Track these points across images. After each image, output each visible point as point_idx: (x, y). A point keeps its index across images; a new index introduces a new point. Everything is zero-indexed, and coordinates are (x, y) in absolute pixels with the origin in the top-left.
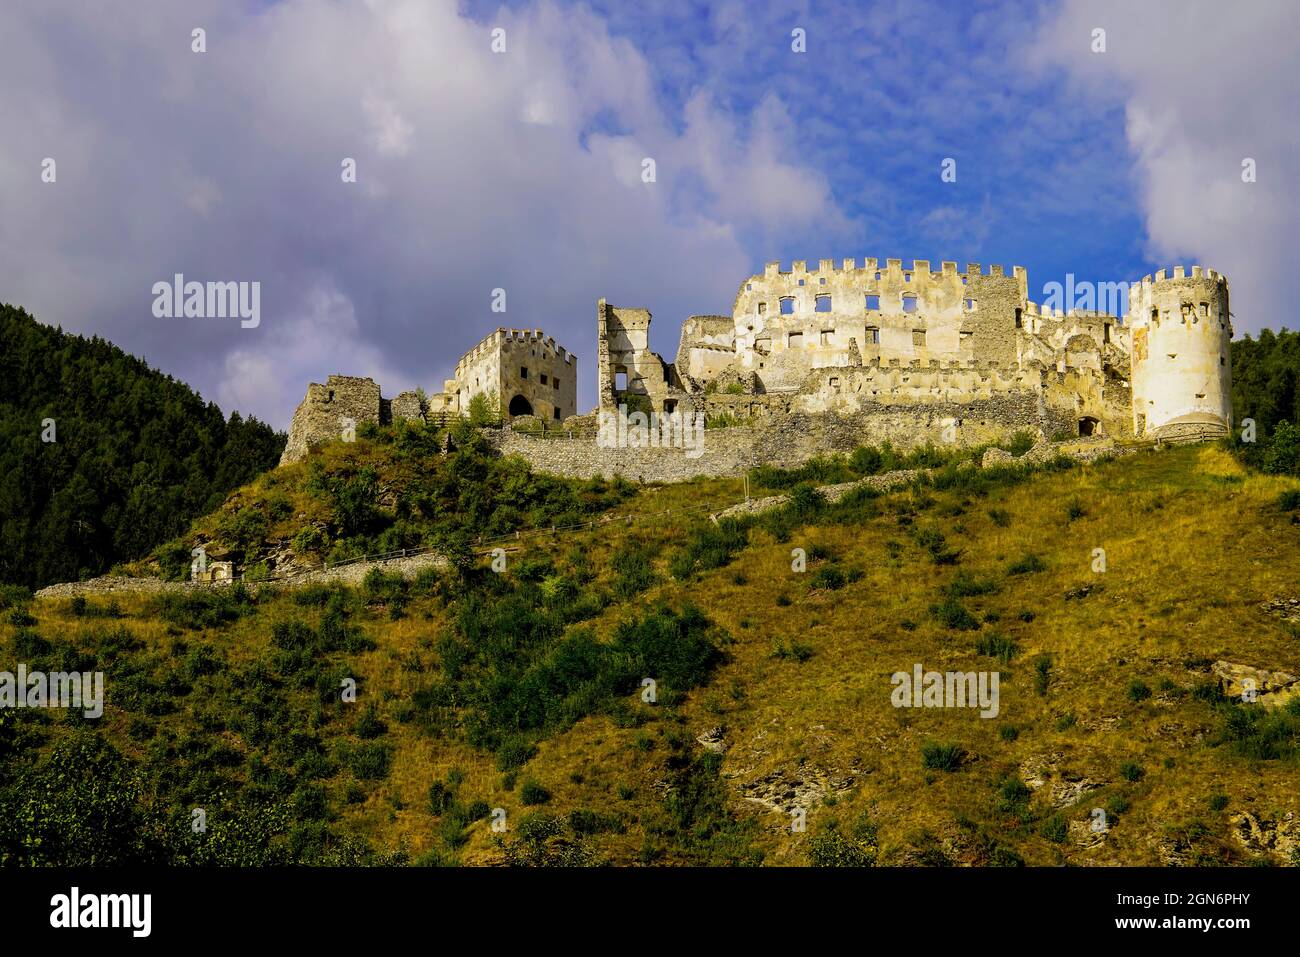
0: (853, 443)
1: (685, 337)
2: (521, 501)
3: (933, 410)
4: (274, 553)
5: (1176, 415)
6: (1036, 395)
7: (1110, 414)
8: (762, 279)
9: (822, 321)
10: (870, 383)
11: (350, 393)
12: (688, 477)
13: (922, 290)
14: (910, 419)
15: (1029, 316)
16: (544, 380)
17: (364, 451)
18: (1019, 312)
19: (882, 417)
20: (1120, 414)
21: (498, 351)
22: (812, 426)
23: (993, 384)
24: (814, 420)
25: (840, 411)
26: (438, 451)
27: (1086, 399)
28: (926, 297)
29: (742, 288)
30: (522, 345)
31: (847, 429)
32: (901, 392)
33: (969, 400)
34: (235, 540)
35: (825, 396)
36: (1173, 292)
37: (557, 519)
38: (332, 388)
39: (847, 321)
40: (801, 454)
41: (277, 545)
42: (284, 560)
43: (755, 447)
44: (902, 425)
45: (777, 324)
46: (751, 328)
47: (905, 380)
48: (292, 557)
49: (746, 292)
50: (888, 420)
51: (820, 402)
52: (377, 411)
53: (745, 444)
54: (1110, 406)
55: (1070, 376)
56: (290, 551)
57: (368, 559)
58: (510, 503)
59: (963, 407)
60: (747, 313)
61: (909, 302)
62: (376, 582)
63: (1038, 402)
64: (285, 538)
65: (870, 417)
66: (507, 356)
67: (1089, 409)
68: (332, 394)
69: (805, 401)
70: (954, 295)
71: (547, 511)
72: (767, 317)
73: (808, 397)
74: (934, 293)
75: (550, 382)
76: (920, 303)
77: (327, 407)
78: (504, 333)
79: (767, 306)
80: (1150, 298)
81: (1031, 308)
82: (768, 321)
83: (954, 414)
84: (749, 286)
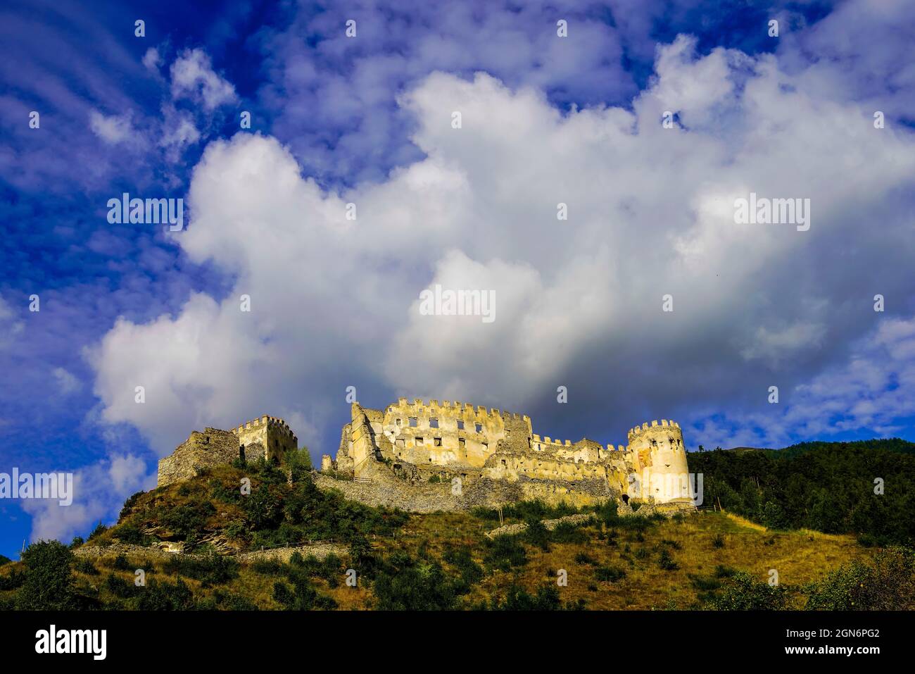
0: (517, 498)
1: (346, 435)
3: (557, 483)
4: (209, 537)
6: (603, 480)
8: (398, 406)
9: (434, 433)
10: (522, 465)
11: (220, 440)
13: (484, 422)
14: (544, 487)
15: (536, 442)
16: (285, 449)
18: (529, 439)
19: (530, 485)
21: (265, 429)
22: (495, 486)
24: (495, 483)
25: (508, 479)
26: (286, 481)
27: (624, 485)
28: (486, 426)
30: (276, 427)
31: (513, 490)
33: (571, 480)
34: (180, 527)
36: (663, 432)
38: (209, 435)
39: (448, 434)
40: (490, 502)
41: (213, 532)
42: (217, 543)
43: (465, 496)
44: (541, 490)
45: (408, 431)
46: (393, 433)
47: (540, 465)
48: (225, 541)
49: (389, 412)
50: (533, 487)
51: (498, 473)
52: (239, 452)
55: (616, 472)
56: (222, 537)
59: (569, 482)
61: (479, 428)
62: (296, 558)
63: (605, 484)
64: (220, 528)
66: (270, 432)
67: (625, 491)
68: (208, 439)
69: (489, 471)
70: (500, 426)
72: (402, 427)
73: (491, 469)
74: (491, 424)
75: (287, 451)
76: (484, 428)
77: (206, 447)
78: (268, 418)
80: (650, 434)
81: (537, 438)
82: (403, 429)
83: (566, 486)
84: (390, 409)
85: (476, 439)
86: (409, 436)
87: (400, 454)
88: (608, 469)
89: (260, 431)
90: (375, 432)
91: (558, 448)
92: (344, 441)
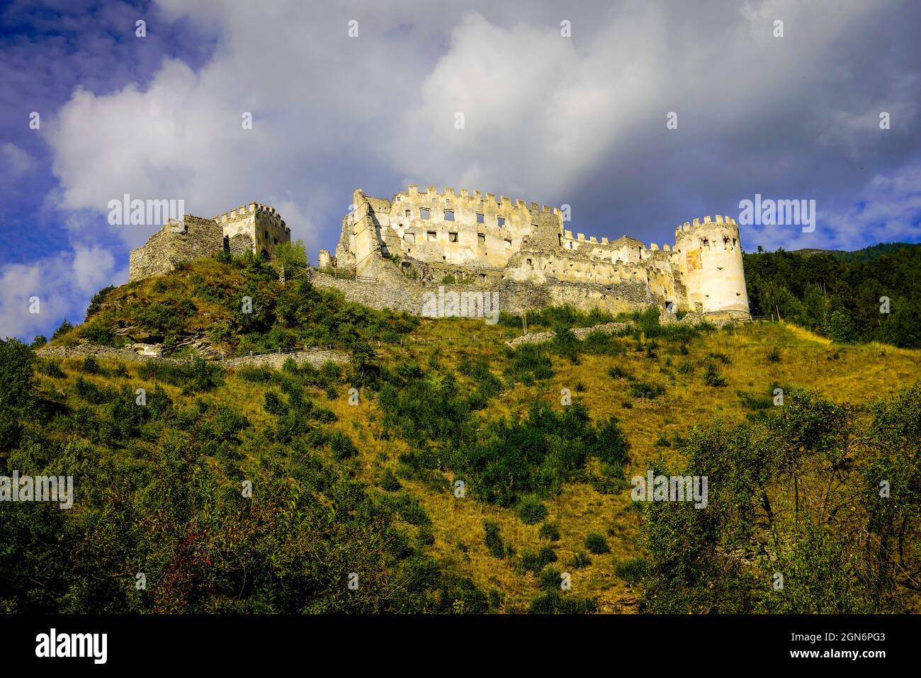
0: (543, 303)
1: (346, 227)
3: (588, 287)
4: (190, 340)
5: (726, 305)
6: (644, 284)
7: (678, 301)
8: (407, 194)
9: (449, 226)
10: (551, 265)
11: (201, 229)
13: (508, 215)
14: (576, 291)
15: (567, 239)
16: (276, 242)
18: (560, 238)
19: (559, 288)
20: (683, 301)
21: (253, 218)
22: (518, 289)
23: (621, 275)
24: (519, 285)
25: (534, 281)
26: (277, 278)
27: (667, 290)
28: (510, 219)
29: (393, 199)
30: (265, 216)
31: (539, 293)
33: (607, 283)
34: (156, 327)
35: (525, 270)
36: (717, 230)
38: (188, 224)
39: (465, 229)
40: (513, 307)
41: (194, 334)
42: (200, 346)
44: (571, 295)
45: (419, 224)
46: (400, 225)
47: (571, 265)
48: (208, 345)
49: (397, 202)
50: (563, 290)
51: (522, 274)
52: (222, 244)
54: (678, 296)
55: (659, 274)
56: (205, 340)
57: (283, 351)
59: (605, 287)
60: (398, 215)
61: (501, 222)
62: (290, 366)
63: (646, 289)
64: (202, 330)
65: (552, 287)
66: (258, 221)
67: (669, 296)
68: (186, 228)
69: (513, 272)
70: (525, 221)
72: (412, 219)
73: (514, 269)
74: (516, 218)
75: (279, 244)
76: (507, 222)
77: (184, 237)
78: (256, 205)
79: (412, 212)
80: (701, 232)
81: (568, 234)
82: (412, 222)
83: (600, 291)
84: (399, 198)
85: (497, 235)
86: (420, 230)
87: (409, 250)
88: (651, 272)
89: (247, 220)
90: (381, 224)
91: (592, 247)
92: (345, 234)
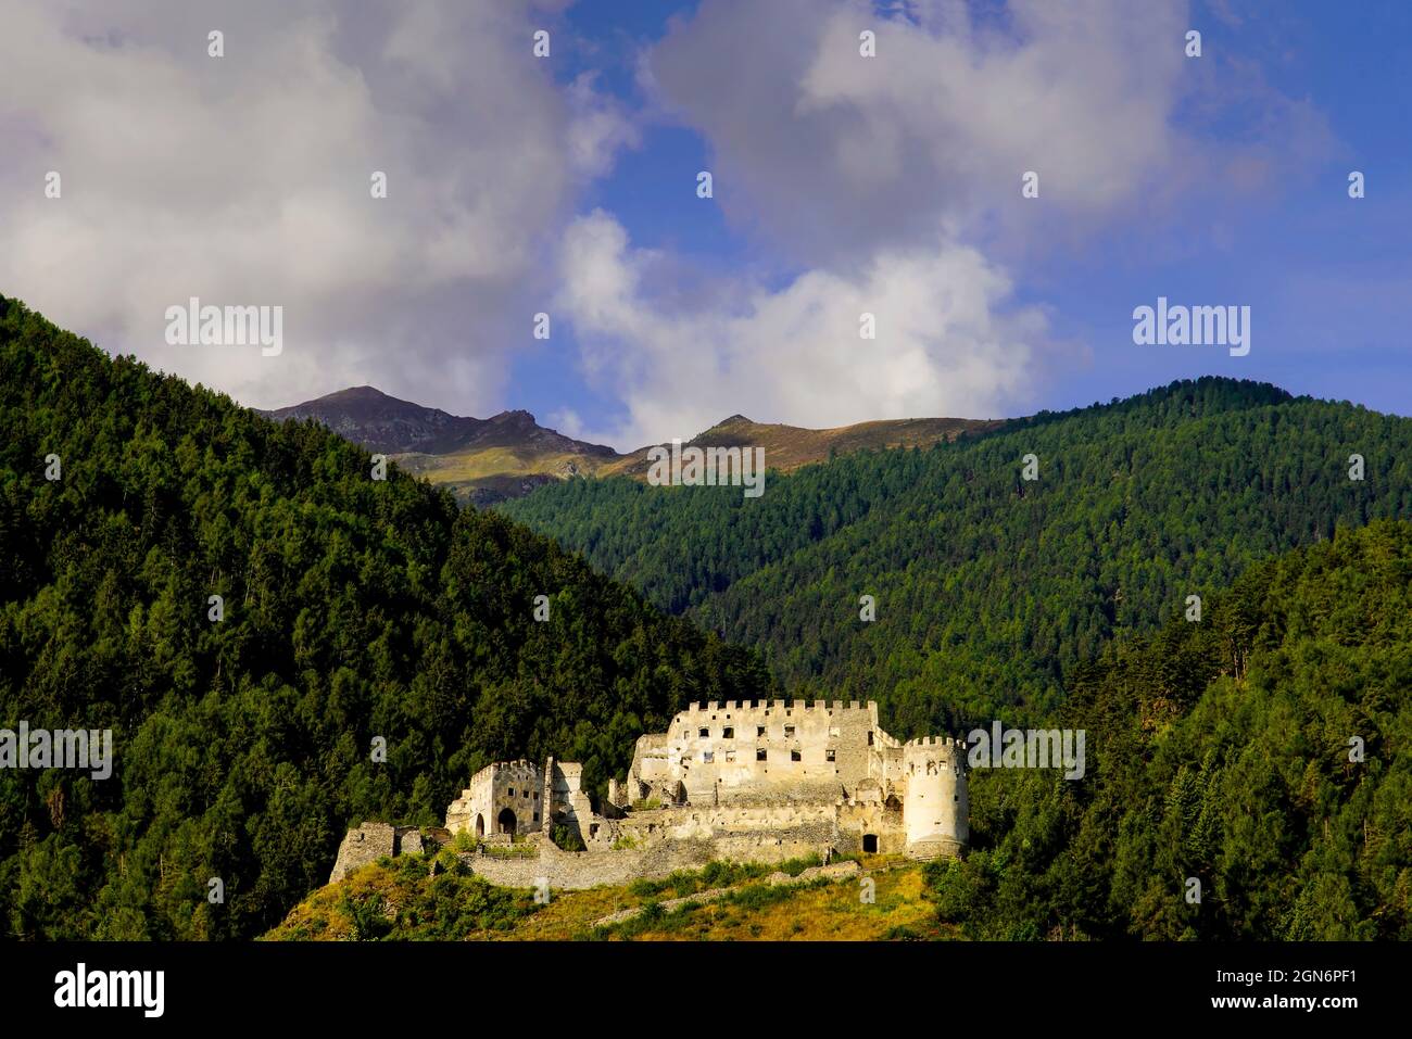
2: (477, 910)
3: (762, 834)
5: (922, 836)
6: (832, 823)
7: (886, 832)
8: (687, 713)
9: (727, 745)
10: (720, 817)
12: (595, 885)
14: (746, 841)
15: (877, 737)
16: (526, 794)
17: (380, 877)
18: (871, 734)
19: (729, 840)
20: (895, 831)
21: (491, 782)
22: (680, 847)
23: (804, 816)
24: (681, 844)
25: (699, 837)
27: (868, 822)
29: (671, 720)
31: (703, 849)
32: (741, 822)
35: (689, 827)
37: (498, 922)
39: (744, 745)
40: (672, 867)
43: (641, 862)
44: (740, 845)
45: (697, 746)
46: (679, 749)
47: (744, 814)
49: (675, 724)
50: (731, 842)
51: (686, 831)
53: (634, 861)
54: (887, 826)
55: (858, 808)
58: (469, 913)
59: (782, 831)
60: (676, 738)
63: (833, 827)
65: (719, 840)
67: (870, 830)
68: (363, 835)
69: (675, 831)
70: (822, 724)
71: (493, 917)
72: (689, 741)
74: (808, 724)
75: (531, 795)
76: (797, 731)
77: (359, 845)
79: (690, 734)
81: (879, 732)
82: (690, 744)
84: (677, 719)
85: (783, 747)
86: (697, 753)
87: (685, 775)
